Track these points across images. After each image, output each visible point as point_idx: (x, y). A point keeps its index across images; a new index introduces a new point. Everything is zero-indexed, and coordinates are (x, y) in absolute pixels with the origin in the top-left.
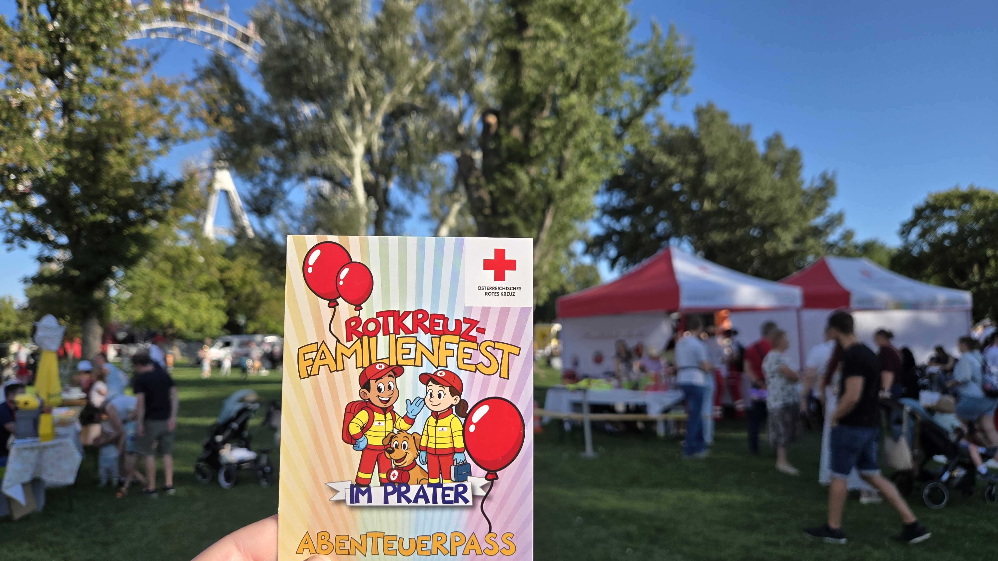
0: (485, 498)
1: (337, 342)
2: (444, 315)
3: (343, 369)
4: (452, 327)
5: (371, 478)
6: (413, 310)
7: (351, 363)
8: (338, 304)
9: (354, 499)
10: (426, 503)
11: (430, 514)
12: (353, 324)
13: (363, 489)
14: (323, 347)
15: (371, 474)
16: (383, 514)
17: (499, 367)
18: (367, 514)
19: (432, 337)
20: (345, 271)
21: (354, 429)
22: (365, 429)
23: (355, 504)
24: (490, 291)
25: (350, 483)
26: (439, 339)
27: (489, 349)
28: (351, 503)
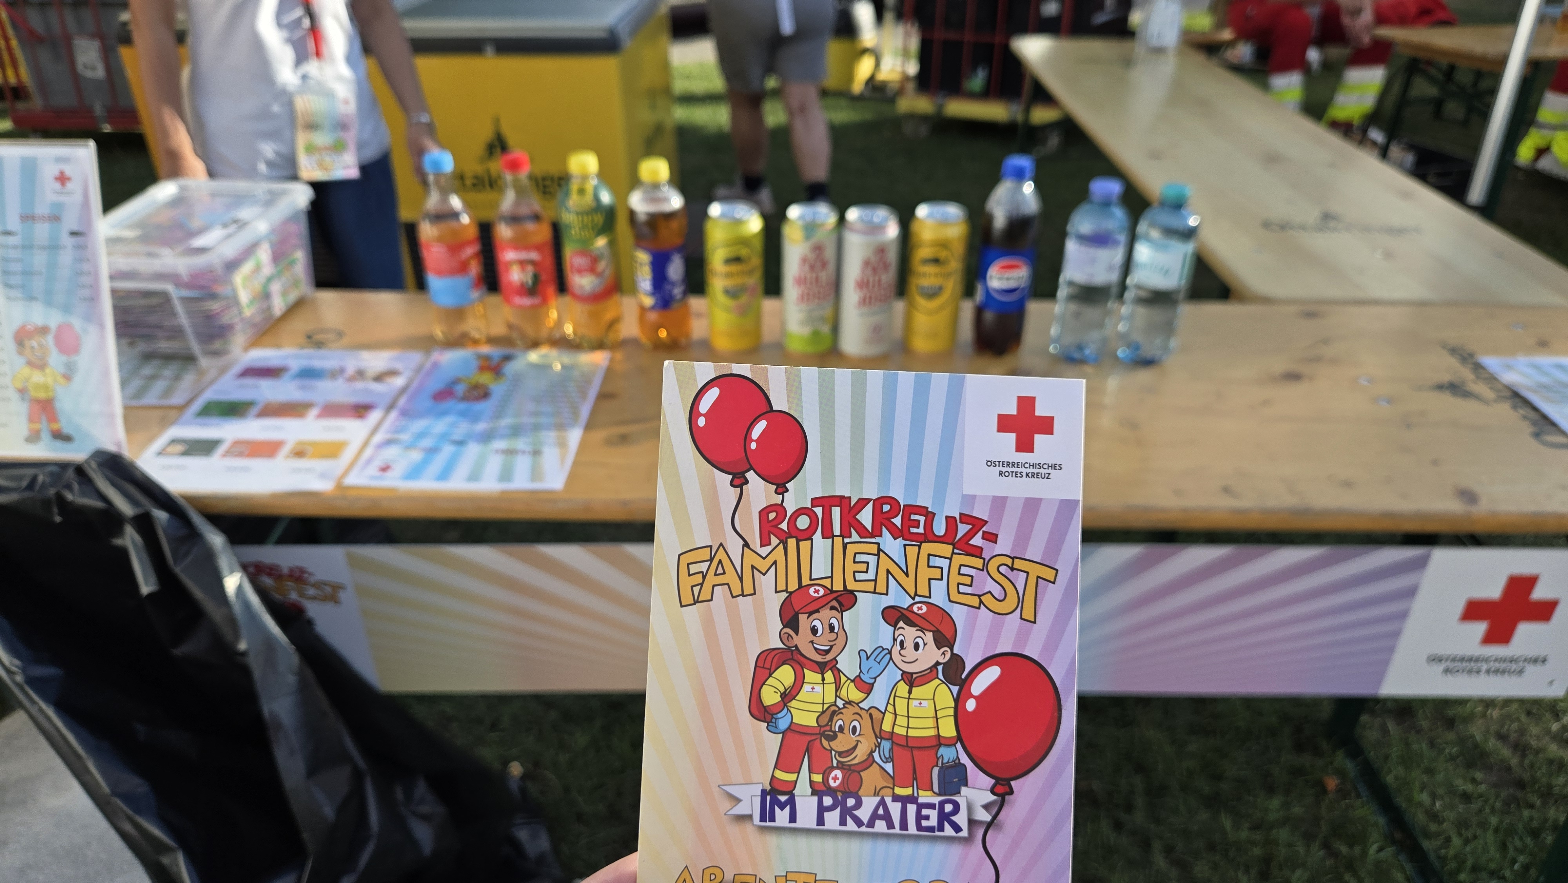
0: (989, 825)
1: (744, 546)
2: (928, 508)
3: (753, 592)
4: (940, 528)
5: (796, 782)
6: (874, 499)
7: (766, 582)
8: (747, 482)
9: (767, 815)
10: (888, 828)
11: (895, 847)
12: (772, 516)
13: (783, 798)
14: (721, 554)
15: (797, 774)
16: (817, 843)
17: (1020, 603)
18: (787, 841)
19: (905, 545)
20: (760, 427)
21: (770, 696)
22: (788, 696)
23: (768, 824)
24: (1007, 469)
25: (760, 787)
26: (917, 548)
27: (1003, 569)
28: (761, 821)
